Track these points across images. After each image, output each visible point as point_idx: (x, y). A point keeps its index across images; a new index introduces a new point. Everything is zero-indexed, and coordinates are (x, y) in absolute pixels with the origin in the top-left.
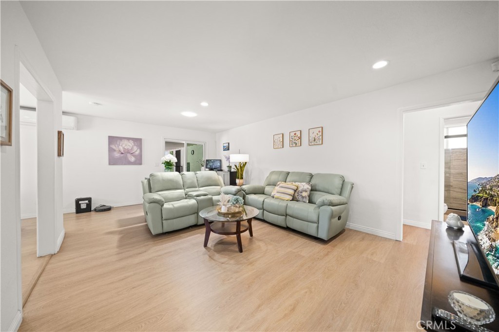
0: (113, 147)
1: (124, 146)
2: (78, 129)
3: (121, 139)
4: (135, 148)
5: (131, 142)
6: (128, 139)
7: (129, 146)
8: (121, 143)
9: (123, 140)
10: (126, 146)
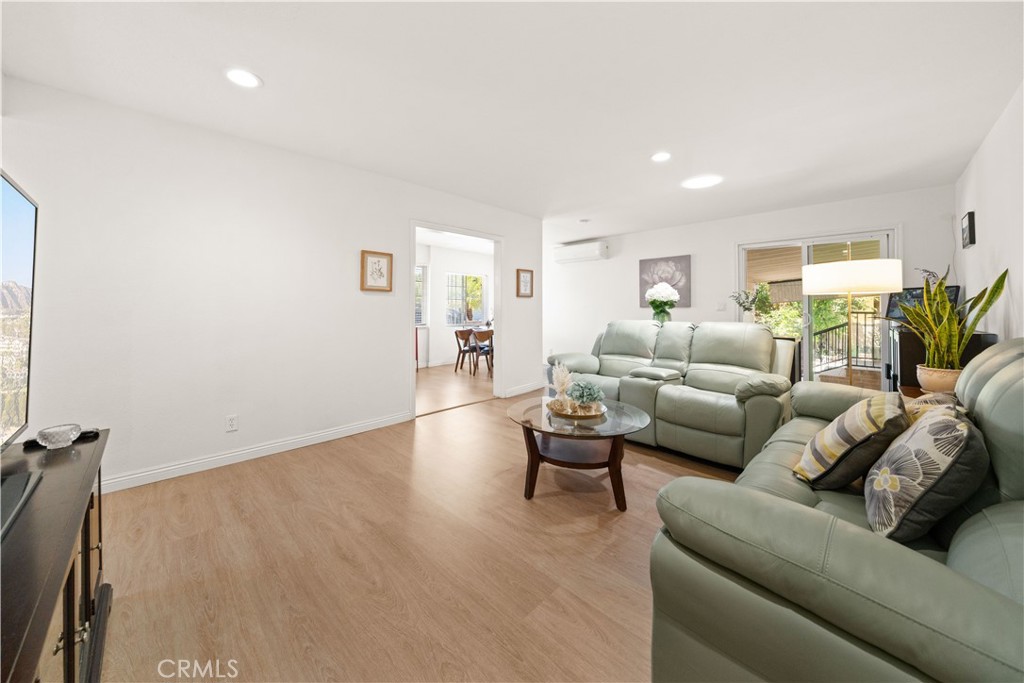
0: (646, 277)
1: (660, 273)
2: (608, 257)
3: (656, 261)
4: (678, 275)
5: (671, 264)
6: (667, 260)
7: (668, 272)
8: (657, 269)
9: (659, 264)
10: (663, 272)
